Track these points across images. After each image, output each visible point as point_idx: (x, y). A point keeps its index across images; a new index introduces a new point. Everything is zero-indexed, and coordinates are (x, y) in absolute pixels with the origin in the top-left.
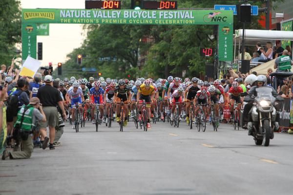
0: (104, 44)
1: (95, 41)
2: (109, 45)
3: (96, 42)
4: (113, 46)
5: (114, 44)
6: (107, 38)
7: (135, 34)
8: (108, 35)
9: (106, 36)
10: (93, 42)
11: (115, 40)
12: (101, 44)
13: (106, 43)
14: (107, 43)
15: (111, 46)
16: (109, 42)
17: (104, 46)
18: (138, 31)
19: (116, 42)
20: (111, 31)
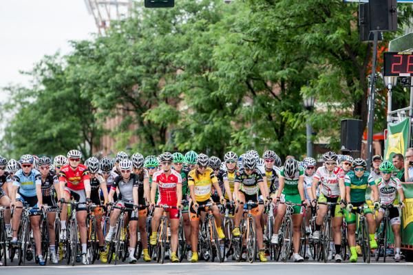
0: (39, 132)
1: (24, 126)
2: (47, 132)
3: (26, 127)
4: (55, 135)
5: (55, 131)
6: (44, 121)
7: (101, 101)
8: (45, 116)
9: (42, 118)
10: (20, 128)
11: (56, 125)
12: (34, 131)
13: (42, 129)
14: (44, 130)
15: (52, 134)
16: (47, 128)
17: (39, 134)
18: (107, 96)
19: (58, 127)
20: (50, 110)
